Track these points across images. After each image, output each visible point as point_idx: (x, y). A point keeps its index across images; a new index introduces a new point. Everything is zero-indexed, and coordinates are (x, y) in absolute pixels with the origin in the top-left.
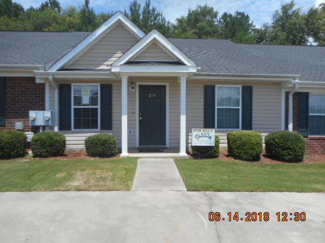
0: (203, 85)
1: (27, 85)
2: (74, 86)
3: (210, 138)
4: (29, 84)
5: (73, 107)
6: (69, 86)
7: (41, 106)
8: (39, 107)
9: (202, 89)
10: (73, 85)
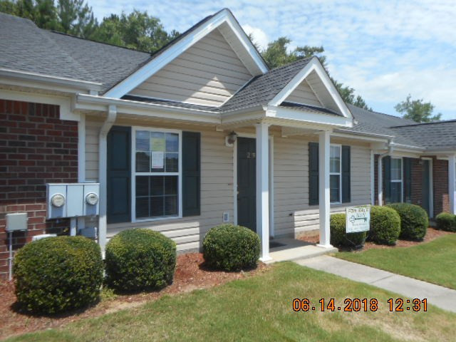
0: (307, 142)
1: (37, 124)
2: (137, 132)
3: (365, 219)
4: (41, 120)
5: (134, 174)
6: (127, 132)
7: (69, 173)
8: (67, 176)
9: (307, 148)
10: (134, 129)
